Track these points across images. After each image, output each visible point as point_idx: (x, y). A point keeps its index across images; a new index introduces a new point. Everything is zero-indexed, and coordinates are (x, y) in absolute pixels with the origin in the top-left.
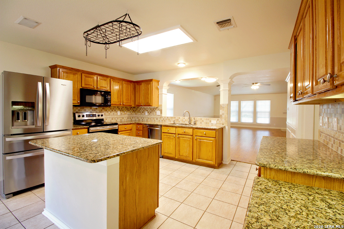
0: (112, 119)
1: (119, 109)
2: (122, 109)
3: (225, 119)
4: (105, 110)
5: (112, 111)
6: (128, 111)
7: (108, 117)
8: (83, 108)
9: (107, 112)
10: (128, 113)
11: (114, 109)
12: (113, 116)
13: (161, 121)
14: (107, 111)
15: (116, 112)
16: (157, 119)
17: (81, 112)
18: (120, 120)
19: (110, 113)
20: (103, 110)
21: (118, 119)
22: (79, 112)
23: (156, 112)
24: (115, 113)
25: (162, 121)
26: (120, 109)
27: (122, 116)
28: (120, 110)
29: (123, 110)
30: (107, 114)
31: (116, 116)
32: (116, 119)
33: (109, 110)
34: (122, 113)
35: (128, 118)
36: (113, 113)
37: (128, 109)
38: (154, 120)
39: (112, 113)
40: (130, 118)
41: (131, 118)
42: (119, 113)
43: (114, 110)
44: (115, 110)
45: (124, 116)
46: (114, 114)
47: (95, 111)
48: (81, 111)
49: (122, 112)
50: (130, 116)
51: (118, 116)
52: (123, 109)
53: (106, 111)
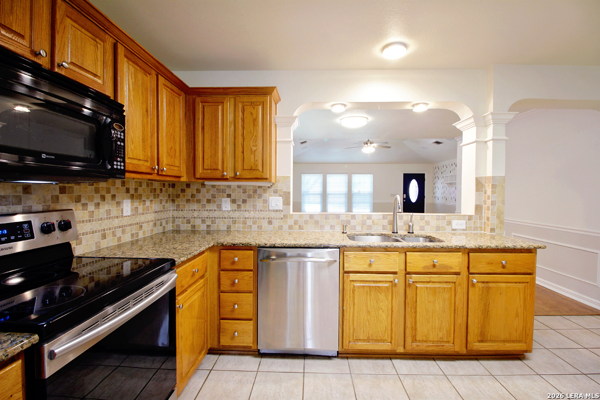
0: (104, 236)
1: (128, 190)
2: (136, 190)
3: (497, 217)
4: (71, 198)
5: (103, 198)
6: (155, 197)
9: (79, 205)
10: (156, 206)
11: (108, 191)
12: (106, 224)
13: (285, 227)
14: (83, 201)
15: (118, 203)
16: (270, 223)
18: (132, 235)
19: (96, 211)
21: (124, 232)
23: (266, 201)
24: (114, 211)
25: (290, 227)
26: (132, 191)
27: (137, 219)
28: (132, 197)
29: (140, 197)
31: (116, 222)
32: (119, 233)
33: (91, 199)
34: (137, 208)
35: (155, 224)
36: (107, 207)
37: (155, 189)
38: (260, 227)
39: (104, 207)
40: (161, 224)
42: (127, 206)
43: (108, 196)
44: (113, 197)
45: (142, 218)
46: (108, 212)
49: (136, 204)
51: (125, 222)
52: (140, 190)
53: (78, 200)
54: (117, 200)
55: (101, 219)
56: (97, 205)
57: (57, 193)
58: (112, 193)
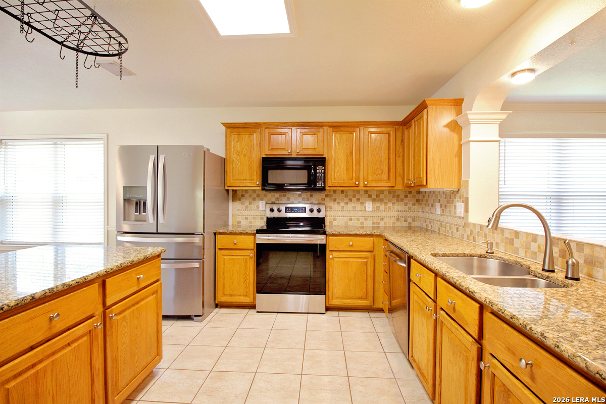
0: (351, 220)
1: (370, 196)
2: (378, 196)
4: (331, 199)
5: (351, 200)
6: (398, 200)
7: (340, 213)
8: (285, 196)
9: (335, 203)
10: (399, 206)
11: (354, 196)
14: (337, 201)
15: (362, 203)
17: (280, 202)
18: (374, 223)
19: (345, 207)
20: (327, 199)
21: (366, 220)
22: (277, 202)
23: (455, 206)
24: (358, 206)
26: (374, 197)
27: (379, 214)
28: (374, 200)
29: (382, 200)
30: (335, 206)
31: (360, 213)
32: (362, 220)
33: (343, 200)
34: (378, 207)
35: (398, 220)
36: (353, 205)
37: (398, 196)
39: (350, 206)
40: (406, 221)
41: (409, 220)
42: (369, 206)
43: (354, 199)
44: (358, 200)
45: (384, 214)
46: (354, 207)
47: (309, 201)
48: (281, 200)
49: (377, 204)
50: (404, 214)
51: (367, 214)
52: (381, 196)
53: (335, 200)
54: (361, 201)
55: (349, 211)
56: (347, 203)
57: (324, 197)
58: (357, 197)
